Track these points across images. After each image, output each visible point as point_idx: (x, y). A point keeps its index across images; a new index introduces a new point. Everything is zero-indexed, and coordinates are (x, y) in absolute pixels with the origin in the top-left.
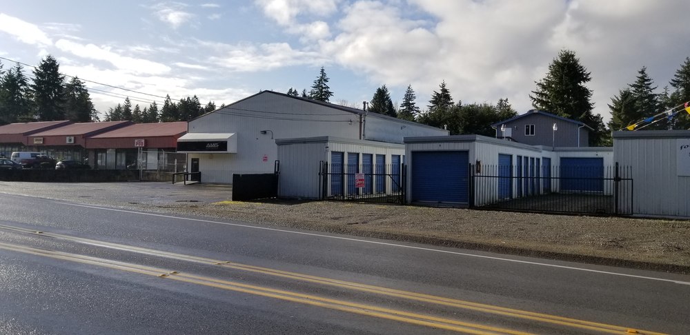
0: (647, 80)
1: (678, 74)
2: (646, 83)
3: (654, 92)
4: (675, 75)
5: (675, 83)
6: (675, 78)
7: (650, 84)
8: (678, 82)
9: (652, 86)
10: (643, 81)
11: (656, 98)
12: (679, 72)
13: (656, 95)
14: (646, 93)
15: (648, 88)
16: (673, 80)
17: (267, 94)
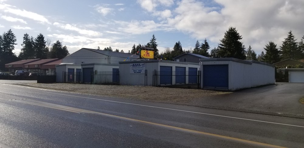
3: (295, 42)
10: (291, 37)
14: (292, 42)
15: (293, 40)
17: (84, 49)
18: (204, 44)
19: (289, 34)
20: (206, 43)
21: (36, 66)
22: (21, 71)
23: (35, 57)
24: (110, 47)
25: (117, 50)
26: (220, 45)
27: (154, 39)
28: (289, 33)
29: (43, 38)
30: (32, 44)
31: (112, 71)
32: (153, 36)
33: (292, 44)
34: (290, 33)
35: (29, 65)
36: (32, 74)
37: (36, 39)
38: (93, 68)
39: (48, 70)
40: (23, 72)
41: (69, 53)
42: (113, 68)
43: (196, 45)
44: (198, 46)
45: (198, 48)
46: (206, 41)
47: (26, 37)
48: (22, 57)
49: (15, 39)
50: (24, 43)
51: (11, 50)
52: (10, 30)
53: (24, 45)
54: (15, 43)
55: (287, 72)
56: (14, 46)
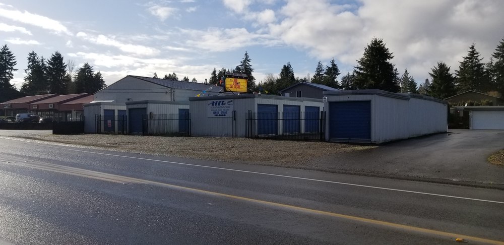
0: (476, 54)
1: (498, 49)
2: (475, 55)
3: (481, 62)
4: (496, 50)
5: (497, 55)
6: (496, 52)
7: (478, 56)
8: (498, 54)
9: (479, 58)
10: (473, 54)
11: (482, 66)
12: (499, 47)
13: (482, 64)
14: (475, 63)
15: (476, 59)
16: (495, 53)
17: (130, 78)
18: (331, 66)
19: (471, 50)
20: (334, 65)
21: (51, 106)
22: (25, 115)
23: (49, 92)
24: (174, 73)
25: (185, 78)
26: (358, 68)
27: (247, 60)
28: (470, 48)
29: (62, 59)
30: (43, 69)
31: (178, 113)
32: (246, 54)
33: (475, 66)
34: (472, 48)
35: (38, 105)
36: (43, 119)
37: (49, 61)
38: (145, 109)
39: (70, 112)
40: (29, 116)
41: (105, 85)
42: (180, 108)
43: (318, 69)
44: (320, 71)
45: (321, 73)
46: (333, 62)
47: (32, 58)
48: (26, 90)
49: (14, 61)
50: (29, 67)
51: (7, 80)
52: (6, 46)
53: (30, 71)
54: (14, 67)
55: (467, 112)
56: (13, 72)
